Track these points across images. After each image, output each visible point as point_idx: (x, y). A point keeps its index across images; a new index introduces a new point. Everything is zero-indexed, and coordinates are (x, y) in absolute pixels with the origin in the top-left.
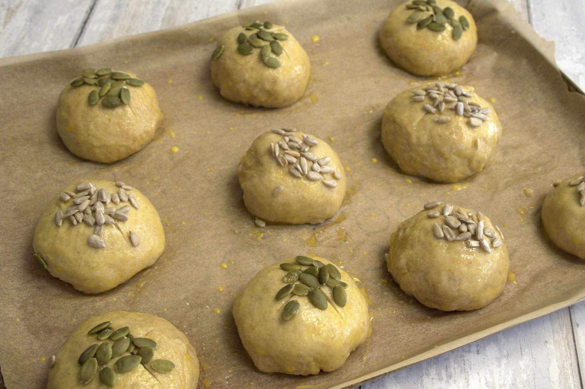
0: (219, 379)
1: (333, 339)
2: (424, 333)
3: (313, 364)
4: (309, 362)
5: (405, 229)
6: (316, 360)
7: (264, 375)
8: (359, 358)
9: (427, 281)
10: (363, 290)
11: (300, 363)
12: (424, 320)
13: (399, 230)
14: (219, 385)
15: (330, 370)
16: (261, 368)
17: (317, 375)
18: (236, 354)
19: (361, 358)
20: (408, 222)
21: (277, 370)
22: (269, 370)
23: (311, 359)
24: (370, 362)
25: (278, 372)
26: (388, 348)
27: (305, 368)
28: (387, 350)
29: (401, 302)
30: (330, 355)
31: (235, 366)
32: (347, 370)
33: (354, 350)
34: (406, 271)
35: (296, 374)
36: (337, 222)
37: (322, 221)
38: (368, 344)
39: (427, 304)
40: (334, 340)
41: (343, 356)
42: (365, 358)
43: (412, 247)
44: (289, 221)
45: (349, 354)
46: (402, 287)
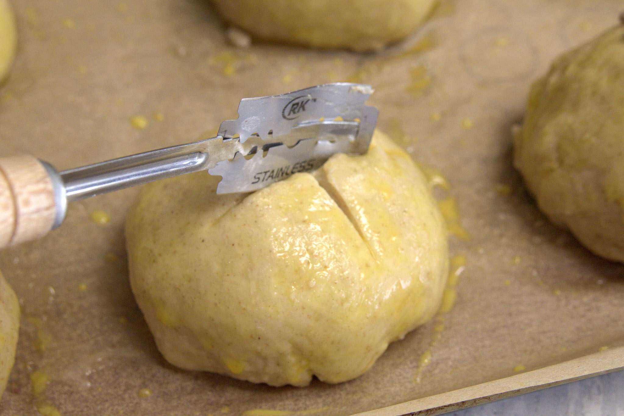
0: (69, 375)
1: (342, 304)
2: (583, 316)
3: (292, 359)
4: (282, 355)
5: (564, 68)
6: (298, 350)
7: (179, 376)
8: (412, 358)
9: (601, 190)
10: (449, 206)
11: (258, 354)
12: (588, 286)
13: (553, 69)
14: (66, 388)
15: (335, 379)
16: (171, 357)
17: (305, 388)
18: (122, 320)
19: (418, 358)
20: (576, 52)
21: (208, 366)
22: (190, 365)
23: (286, 348)
24: (437, 371)
25: (212, 370)
26: (487, 342)
27: (272, 368)
28: (483, 347)
29: (537, 239)
30: (333, 343)
31: (113, 346)
32: (376, 383)
33: (402, 337)
34: (555, 165)
35: (253, 379)
36: (416, 52)
37: (378, 46)
38: (441, 328)
39: (599, 249)
40: (346, 305)
41: (369, 349)
42: (426, 361)
43: (576, 105)
44: (303, 36)
45: (384, 346)
46: (542, 203)
